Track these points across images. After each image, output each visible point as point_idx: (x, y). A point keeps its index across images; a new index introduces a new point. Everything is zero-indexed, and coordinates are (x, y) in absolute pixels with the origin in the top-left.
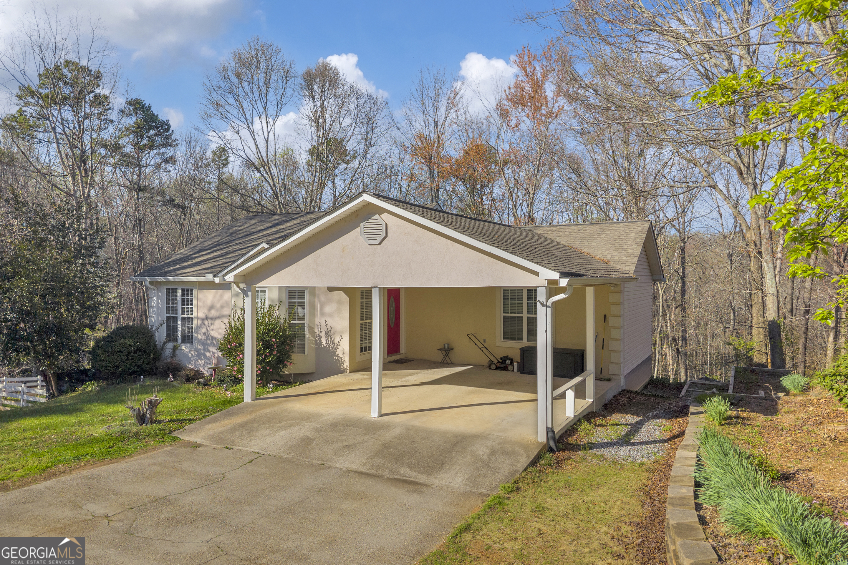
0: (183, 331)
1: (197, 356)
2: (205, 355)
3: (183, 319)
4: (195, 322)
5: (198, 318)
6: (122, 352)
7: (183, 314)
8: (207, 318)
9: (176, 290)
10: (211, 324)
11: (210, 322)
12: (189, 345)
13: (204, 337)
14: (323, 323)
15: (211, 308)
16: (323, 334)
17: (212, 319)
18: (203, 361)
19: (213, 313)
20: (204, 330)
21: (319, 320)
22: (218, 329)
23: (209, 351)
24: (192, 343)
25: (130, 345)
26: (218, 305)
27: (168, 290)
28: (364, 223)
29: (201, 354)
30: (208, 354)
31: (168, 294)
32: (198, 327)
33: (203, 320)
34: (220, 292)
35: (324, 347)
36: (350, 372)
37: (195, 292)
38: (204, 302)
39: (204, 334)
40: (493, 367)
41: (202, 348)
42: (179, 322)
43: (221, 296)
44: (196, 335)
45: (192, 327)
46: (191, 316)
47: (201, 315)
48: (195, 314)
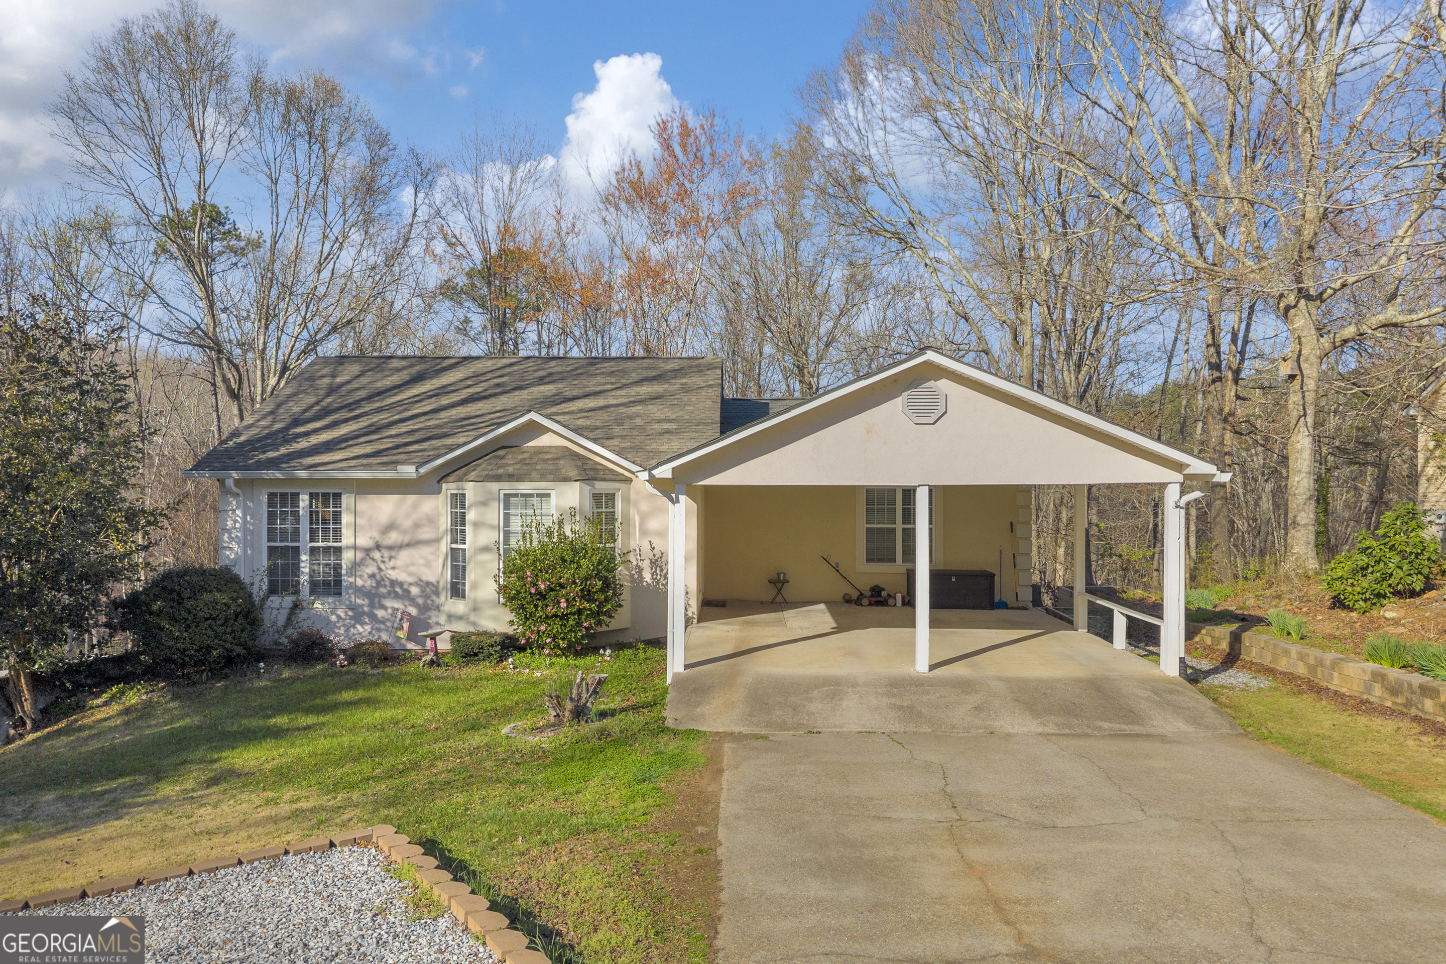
0: (312, 573)
1: (351, 618)
2: (373, 617)
3: (313, 551)
4: (347, 557)
5: (355, 548)
6: (214, 619)
7: (312, 540)
8: (378, 547)
9: (295, 496)
10: (390, 558)
11: (386, 554)
12: (330, 600)
13: (369, 583)
14: (646, 546)
15: (390, 527)
16: (646, 565)
17: (390, 548)
18: (368, 628)
19: (394, 537)
20: (371, 569)
21: (636, 541)
22: (408, 566)
23: (385, 608)
24: (340, 594)
25: (226, 604)
26: (407, 523)
27: (271, 496)
28: (908, 392)
29: (364, 613)
30: (380, 613)
31: (271, 504)
32: (355, 566)
33: (367, 551)
34: (411, 498)
35: (649, 585)
36: (699, 622)
37: (346, 500)
38: (370, 519)
39: (372, 576)
40: (865, 601)
41: (366, 602)
42: (304, 557)
43: (415, 507)
44: (351, 580)
45: (340, 566)
46: (335, 544)
47: (364, 541)
48: (347, 538)
